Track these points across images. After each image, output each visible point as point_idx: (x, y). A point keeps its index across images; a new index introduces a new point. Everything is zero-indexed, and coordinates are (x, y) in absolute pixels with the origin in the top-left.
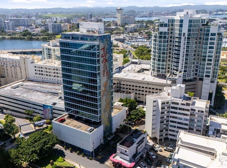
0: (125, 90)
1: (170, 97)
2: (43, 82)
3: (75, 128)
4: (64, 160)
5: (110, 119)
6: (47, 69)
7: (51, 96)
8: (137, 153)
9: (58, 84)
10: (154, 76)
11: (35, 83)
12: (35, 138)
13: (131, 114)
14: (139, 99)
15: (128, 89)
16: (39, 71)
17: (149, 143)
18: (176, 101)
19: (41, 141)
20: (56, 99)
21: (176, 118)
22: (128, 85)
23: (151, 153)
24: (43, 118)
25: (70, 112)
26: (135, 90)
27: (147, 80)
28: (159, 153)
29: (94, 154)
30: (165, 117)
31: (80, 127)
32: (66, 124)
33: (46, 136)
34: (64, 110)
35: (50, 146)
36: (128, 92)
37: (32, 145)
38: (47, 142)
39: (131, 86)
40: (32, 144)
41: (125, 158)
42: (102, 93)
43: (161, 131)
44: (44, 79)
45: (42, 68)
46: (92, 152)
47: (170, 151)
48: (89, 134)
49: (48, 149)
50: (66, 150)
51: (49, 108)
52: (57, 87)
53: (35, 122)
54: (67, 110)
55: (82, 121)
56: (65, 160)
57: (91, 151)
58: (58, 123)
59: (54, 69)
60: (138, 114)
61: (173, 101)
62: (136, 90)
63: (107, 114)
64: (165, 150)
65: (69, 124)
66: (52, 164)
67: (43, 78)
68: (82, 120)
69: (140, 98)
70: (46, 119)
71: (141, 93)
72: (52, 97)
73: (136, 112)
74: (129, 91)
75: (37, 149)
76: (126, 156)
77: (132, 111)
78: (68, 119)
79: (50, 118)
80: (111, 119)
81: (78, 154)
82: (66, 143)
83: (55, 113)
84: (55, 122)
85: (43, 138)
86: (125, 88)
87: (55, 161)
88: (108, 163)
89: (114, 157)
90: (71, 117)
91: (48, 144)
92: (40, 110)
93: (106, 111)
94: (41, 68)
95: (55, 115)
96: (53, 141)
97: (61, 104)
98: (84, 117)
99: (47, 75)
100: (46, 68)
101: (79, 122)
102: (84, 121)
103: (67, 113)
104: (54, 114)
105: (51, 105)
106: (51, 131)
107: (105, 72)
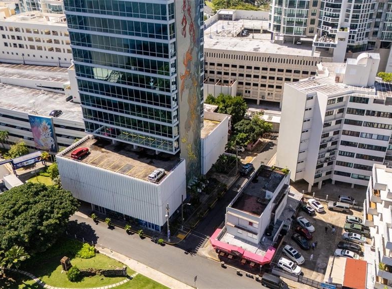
0: (215, 76)
1: (341, 85)
2: (25, 64)
3: (117, 173)
4: (96, 252)
5: (198, 144)
6: (31, 32)
7: (48, 96)
8: (273, 223)
9: (61, 66)
10: (277, 42)
11: (7, 67)
12: (15, 204)
13: (237, 129)
14: (247, 94)
15: (223, 73)
16: (13, 37)
17: (293, 195)
18: (362, 95)
19: (31, 212)
20: (58, 103)
21: (357, 134)
22: (223, 65)
23: (302, 220)
24: (32, 148)
25: (99, 133)
26: (237, 75)
27: (265, 51)
28: (318, 216)
29: (169, 231)
30: (331, 134)
31: (129, 167)
32: (93, 163)
33: (44, 196)
34: (84, 128)
35: (56, 223)
36: (222, 81)
37: (9, 222)
38: (46, 212)
39: (230, 66)
40: (7, 220)
41: (249, 239)
42: (180, 82)
43: (319, 166)
44: (26, 57)
45: (19, 31)
46: (164, 228)
47: (344, 212)
48: (155, 186)
49: (53, 230)
50: (97, 222)
51: (44, 123)
52: (59, 74)
53: (15, 157)
54: (91, 127)
55: (131, 154)
56: (98, 252)
57: (161, 224)
58: (71, 160)
59: (49, 33)
60: (252, 130)
61: (353, 95)
62: (241, 75)
63: (191, 134)
64: (331, 209)
65: (99, 162)
66: (67, 266)
67: (23, 55)
68: (130, 151)
69: (249, 92)
70: (40, 150)
71: (252, 80)
72: (50, 97)
73: (247, 124)
74: (224, 77)
75: (22, 232)
76: (250, 235)
77: (240, 123)
78: (96, 149)
79: (50, 148)
80: (200, 145)
81: (128, 232)
82: (96, 207)
83: (60, 135)
84: (62, 158)
85: (36, 202)
86: (216, 73)
87: (72, 255)
88: (206, 250)
89: (219, 238)
90: (101, 143)
91: (50, 218)
92: (22, 129)
93: (189, 127)
94: (17, 30)
95: (60, 140)
96: (64, 208)
97: (74, 114)
98: (135, 144)
99: (32, 47)
100: (28, 31)
101: (124, 157)
102: (136, 152)
103: (91, 136)
104: (58, 138)
105: (50, 117)
106: (55, 179)
107: (186, 23)
